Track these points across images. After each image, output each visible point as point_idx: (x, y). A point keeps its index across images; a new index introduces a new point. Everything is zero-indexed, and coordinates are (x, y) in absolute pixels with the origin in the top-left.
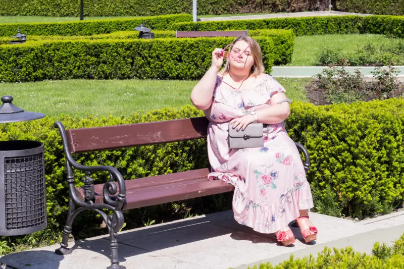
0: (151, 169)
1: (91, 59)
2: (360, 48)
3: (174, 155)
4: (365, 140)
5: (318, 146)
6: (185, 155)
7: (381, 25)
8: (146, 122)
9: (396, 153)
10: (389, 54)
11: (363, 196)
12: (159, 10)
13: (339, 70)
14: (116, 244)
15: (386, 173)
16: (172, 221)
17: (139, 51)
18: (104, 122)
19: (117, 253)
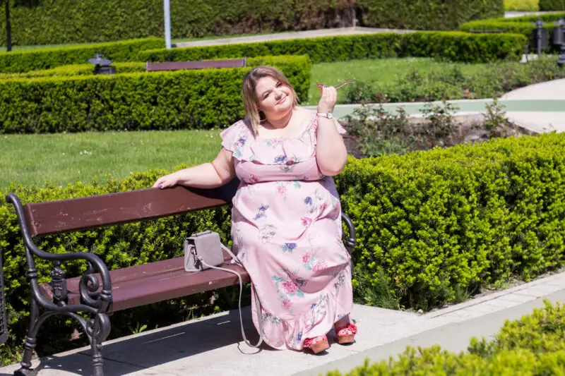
0: (138, 255)
1: (29, 106)
2: (402, 78)
3: (169, 234)
4: (428, 203)
5: (365, 214)
6: (183, 233)
7: (426, 45)
8: (129, 190)
9: (469, 220)
10: (440, 85)
11: (428, 280)
12: (117, 33)
13: (375, 108)
14: (100, 359)
15: (458, 247)
16: (170, 325)
17: (97, 92)
18: (72, 192)
19: (102, 372)
